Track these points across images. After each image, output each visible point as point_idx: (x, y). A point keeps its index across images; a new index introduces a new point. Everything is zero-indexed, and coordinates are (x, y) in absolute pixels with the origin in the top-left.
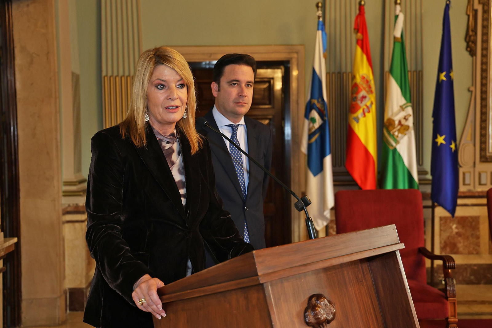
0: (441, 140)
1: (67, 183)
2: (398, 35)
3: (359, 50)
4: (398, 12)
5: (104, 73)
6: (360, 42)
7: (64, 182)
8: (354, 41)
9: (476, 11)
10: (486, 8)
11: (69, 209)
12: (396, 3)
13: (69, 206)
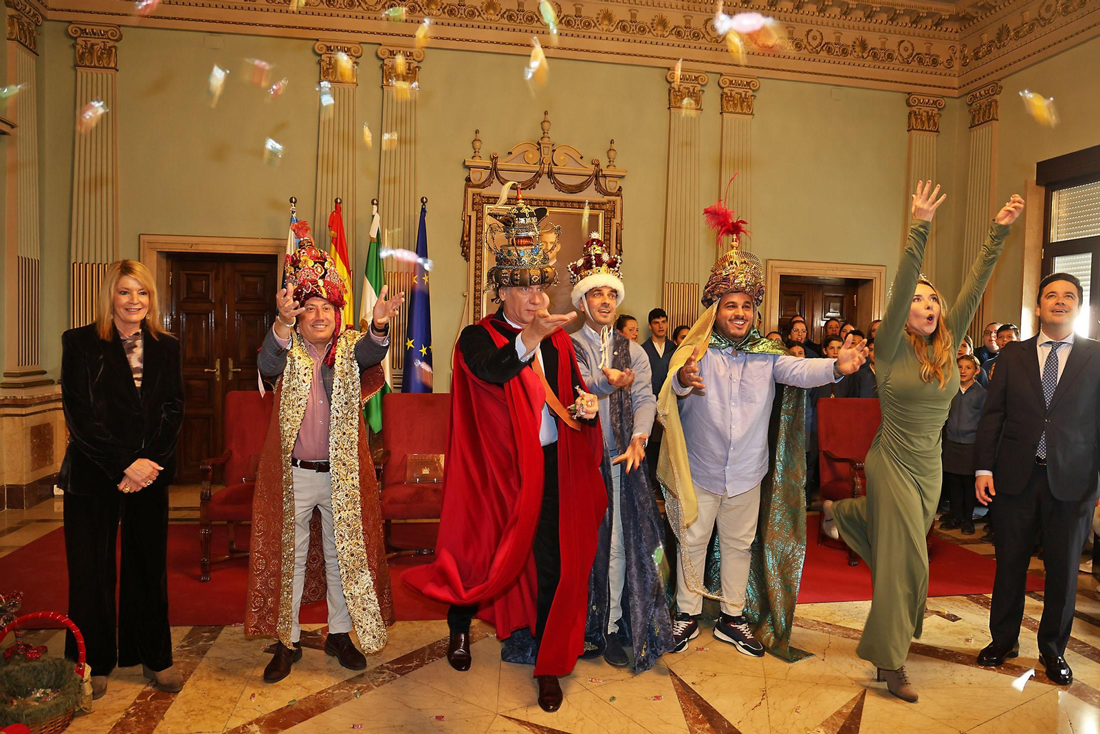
0: (410, 344)
1: (7, 375)
2: (374, 235)
3: (333, 247)
4: (375, 212)
5: (73, 260)
6: (335, 240)
7: (4, 373)
8: (329, 240)
9: (470, 216)
10: (480, 215)
11: (6, 402)
12: (373, 204)
13: (6, 398)
